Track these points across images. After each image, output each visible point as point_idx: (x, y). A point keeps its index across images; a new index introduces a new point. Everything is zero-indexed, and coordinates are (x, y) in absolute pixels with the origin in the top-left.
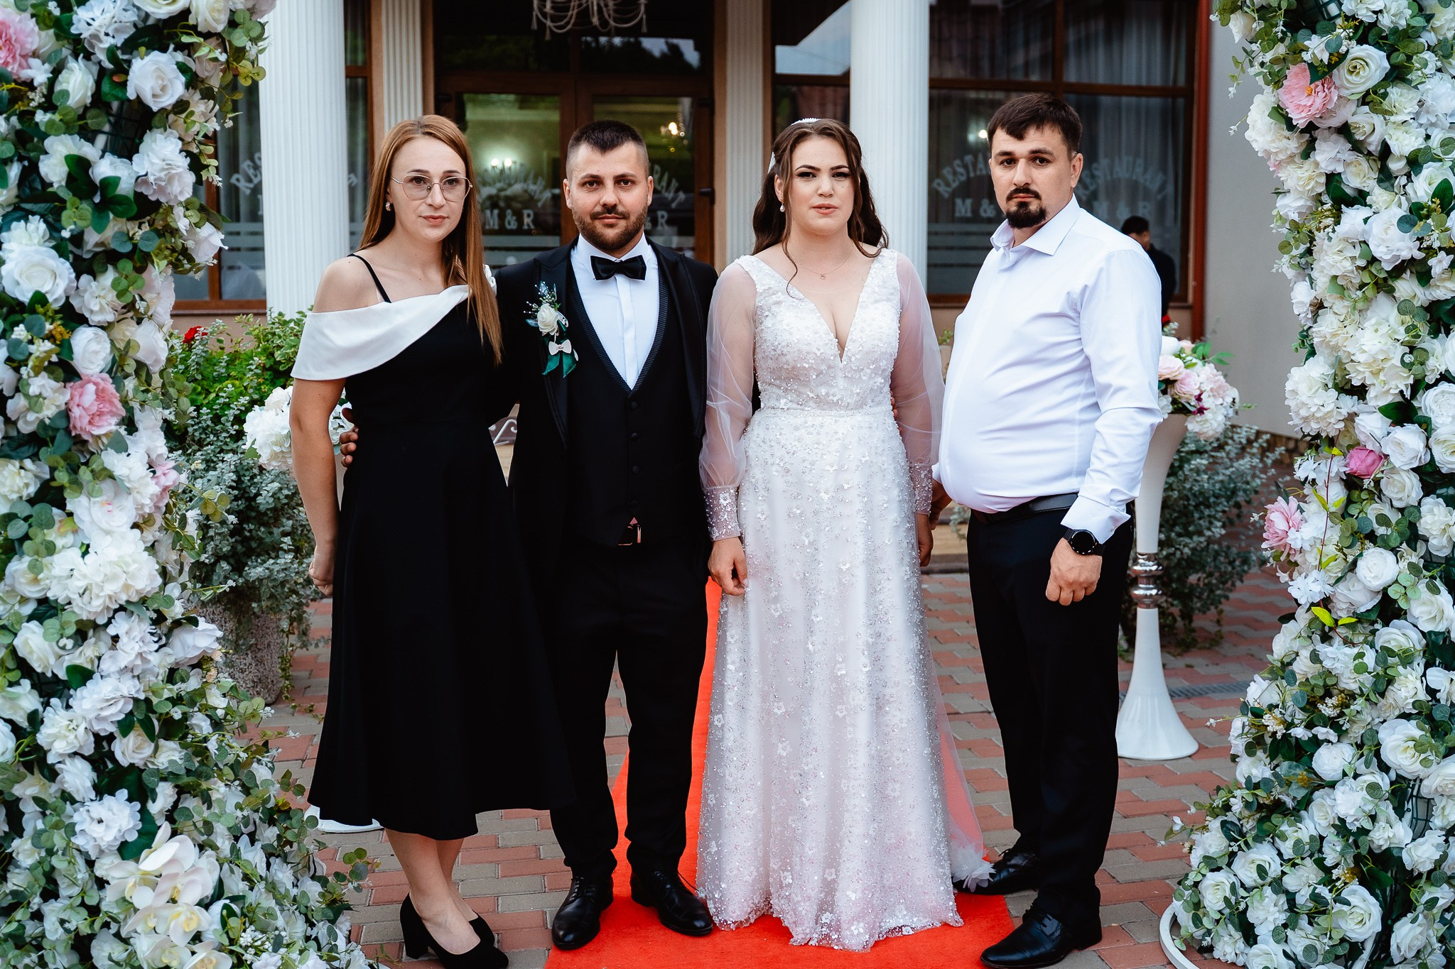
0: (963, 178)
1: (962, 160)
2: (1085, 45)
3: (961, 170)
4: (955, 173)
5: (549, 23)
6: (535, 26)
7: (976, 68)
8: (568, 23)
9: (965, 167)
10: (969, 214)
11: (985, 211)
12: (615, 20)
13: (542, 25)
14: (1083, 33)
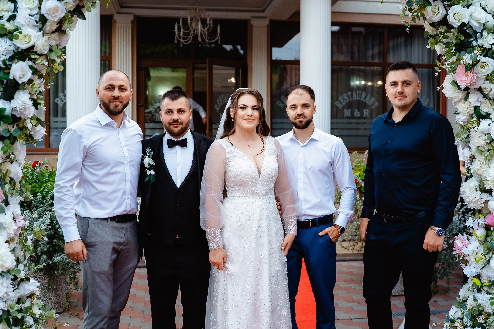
0: (347, 101)
1: (347, 94)
2: (396, 48)
3: (346, 98)
4: (344, 99)
5: (182, 40)
6: (176, 41)
7: (352, 58)
8: (189, 40)
9: (348, 96)
10: (350, 115)
11: (356, 114)
12: (208, 39)
13: (179, 41)
14: (395, 43)
